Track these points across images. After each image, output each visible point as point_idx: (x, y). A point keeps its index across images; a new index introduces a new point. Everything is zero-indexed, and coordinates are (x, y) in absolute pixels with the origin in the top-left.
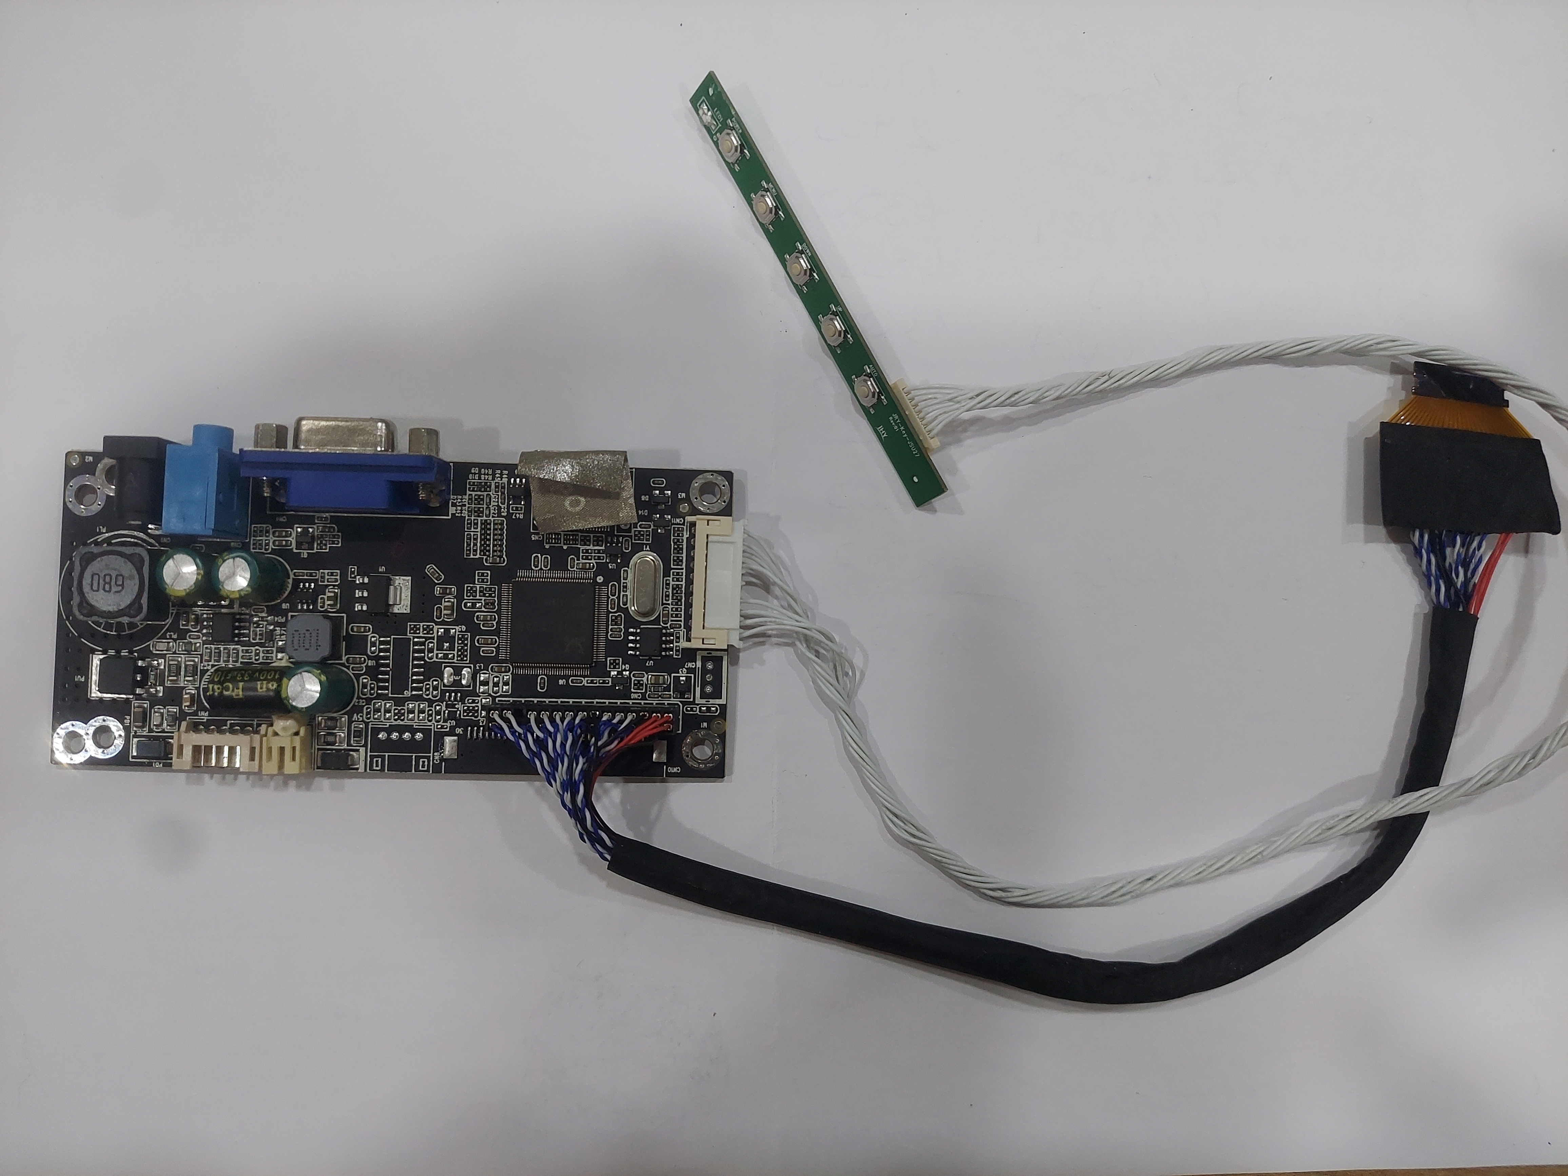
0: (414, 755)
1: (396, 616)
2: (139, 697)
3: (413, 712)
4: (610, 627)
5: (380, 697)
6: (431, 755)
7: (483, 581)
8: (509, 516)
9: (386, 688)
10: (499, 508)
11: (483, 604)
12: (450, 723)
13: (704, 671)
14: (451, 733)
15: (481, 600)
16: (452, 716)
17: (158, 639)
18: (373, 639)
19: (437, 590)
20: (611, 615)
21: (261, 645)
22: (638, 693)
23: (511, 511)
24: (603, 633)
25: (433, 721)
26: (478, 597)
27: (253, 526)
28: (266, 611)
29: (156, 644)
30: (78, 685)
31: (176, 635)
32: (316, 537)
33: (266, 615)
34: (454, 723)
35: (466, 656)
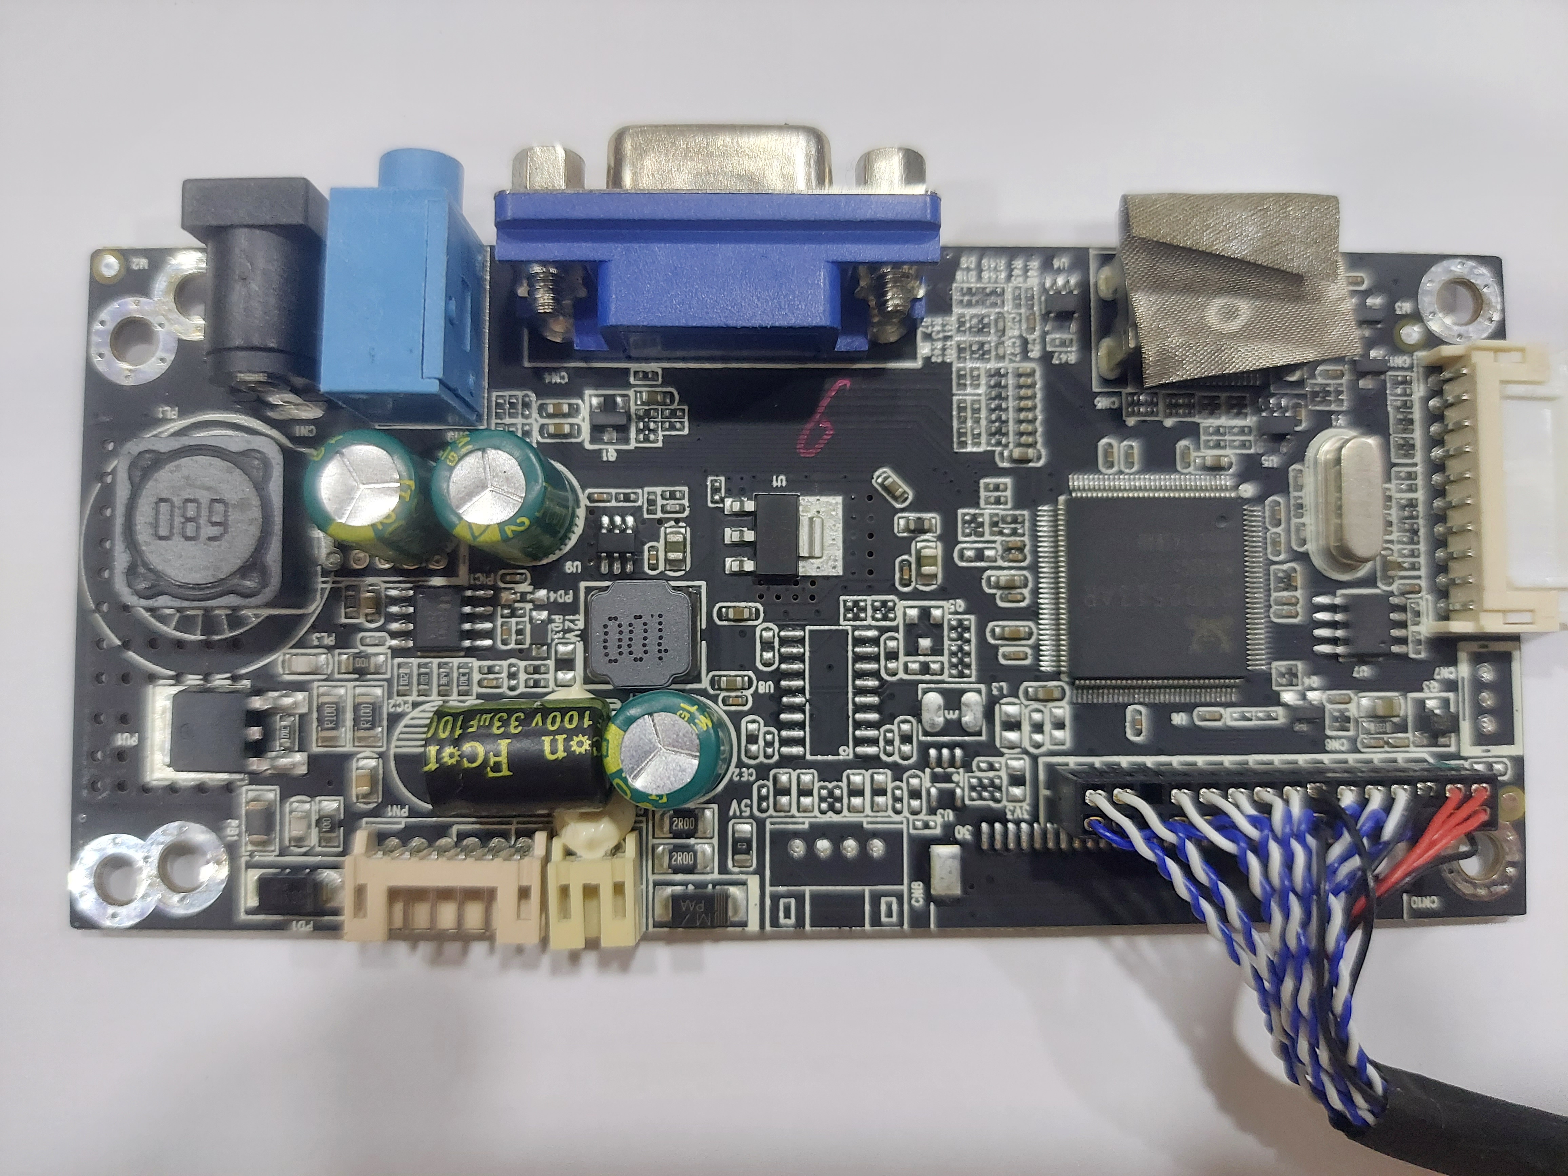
0: (867, 889)
1: (813, 583)
2: (256, 779)
3: (860, 793)
4: (1274, 595)
5: (787, 762)
6: (905, 888)
7: (998, 501)
8: (1046, 357)
9: (801, 742)
10: (1025, 342)
11: (1000, 552)
12: (943, 817)
13: (1479, 685)
14: (948, 838)
15: (994, 542)
16: (947, 800)
17: (291, 648)
18: (765, 634)
19: (900, 523)
20: (1273, 567)
21: (522, 654)
22: (1340, 738)
23: (1049, 349)
24: (1260, 609)
25: (906, 813)
26: (987, 537)
27: (494, 394)
28: (529, 581)
29: (290, 659)
30: (121, 754)
31: (333, 638)
32: (634, 416)
33: (530, 589)
34: (950, 815)
35: (968, 666)
